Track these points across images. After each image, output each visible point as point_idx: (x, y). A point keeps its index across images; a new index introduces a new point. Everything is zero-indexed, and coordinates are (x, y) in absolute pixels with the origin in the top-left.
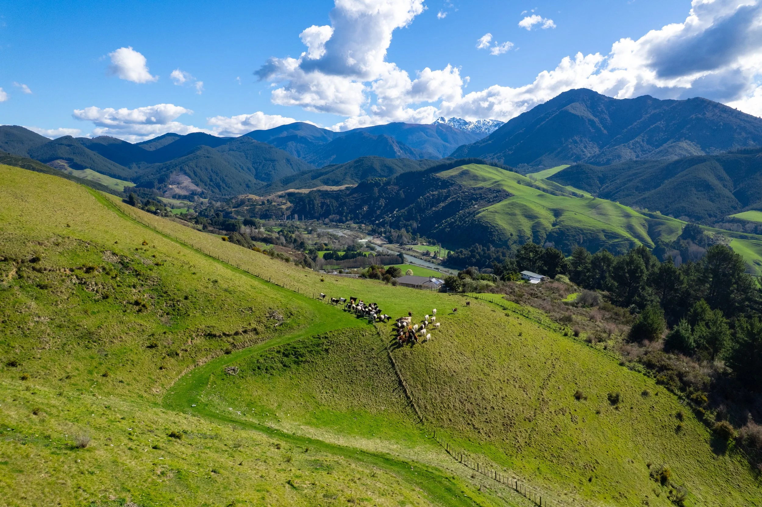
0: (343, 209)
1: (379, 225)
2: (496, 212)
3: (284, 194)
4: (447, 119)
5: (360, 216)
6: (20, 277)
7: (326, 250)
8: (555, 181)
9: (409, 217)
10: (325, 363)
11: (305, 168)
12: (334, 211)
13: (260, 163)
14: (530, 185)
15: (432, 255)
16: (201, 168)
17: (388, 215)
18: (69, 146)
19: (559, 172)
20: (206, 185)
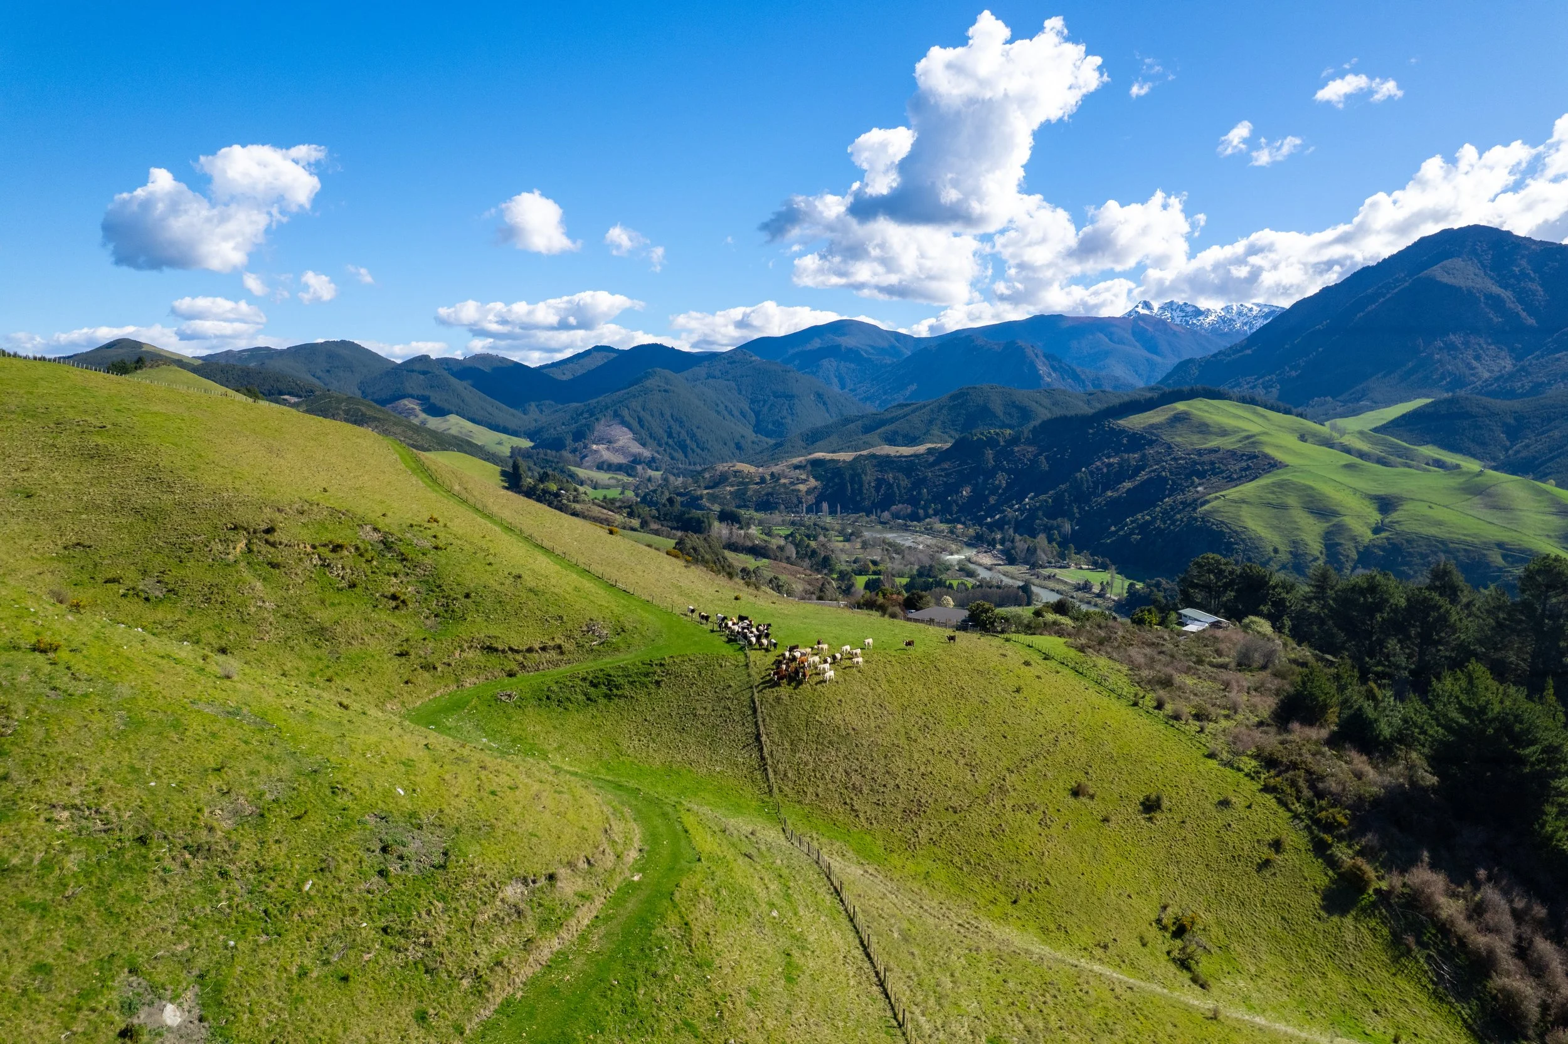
0: (919, 493)
1: (990, 527)
2: (1244, 501)
3: (804, 463)
4: (1156, 305)
5: (955, 508)
6: (250, 551)
7: (875, 573)
8: (1393, 435)
9: (1057, 510)
10: (650, 700)
11: (853, 411)
12: (901, 496)
13: (765, 401)
14: (1328, 443)
15: (1096, 589)
16: (652, 411)
17: (1011, 507)
18: (424, 373)
19: (1404, 416)
20: (660, 445)
